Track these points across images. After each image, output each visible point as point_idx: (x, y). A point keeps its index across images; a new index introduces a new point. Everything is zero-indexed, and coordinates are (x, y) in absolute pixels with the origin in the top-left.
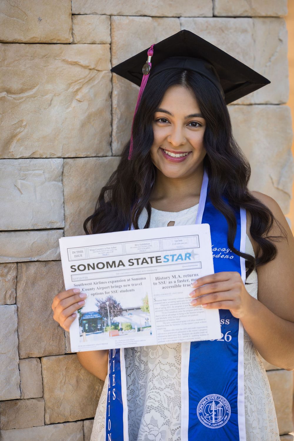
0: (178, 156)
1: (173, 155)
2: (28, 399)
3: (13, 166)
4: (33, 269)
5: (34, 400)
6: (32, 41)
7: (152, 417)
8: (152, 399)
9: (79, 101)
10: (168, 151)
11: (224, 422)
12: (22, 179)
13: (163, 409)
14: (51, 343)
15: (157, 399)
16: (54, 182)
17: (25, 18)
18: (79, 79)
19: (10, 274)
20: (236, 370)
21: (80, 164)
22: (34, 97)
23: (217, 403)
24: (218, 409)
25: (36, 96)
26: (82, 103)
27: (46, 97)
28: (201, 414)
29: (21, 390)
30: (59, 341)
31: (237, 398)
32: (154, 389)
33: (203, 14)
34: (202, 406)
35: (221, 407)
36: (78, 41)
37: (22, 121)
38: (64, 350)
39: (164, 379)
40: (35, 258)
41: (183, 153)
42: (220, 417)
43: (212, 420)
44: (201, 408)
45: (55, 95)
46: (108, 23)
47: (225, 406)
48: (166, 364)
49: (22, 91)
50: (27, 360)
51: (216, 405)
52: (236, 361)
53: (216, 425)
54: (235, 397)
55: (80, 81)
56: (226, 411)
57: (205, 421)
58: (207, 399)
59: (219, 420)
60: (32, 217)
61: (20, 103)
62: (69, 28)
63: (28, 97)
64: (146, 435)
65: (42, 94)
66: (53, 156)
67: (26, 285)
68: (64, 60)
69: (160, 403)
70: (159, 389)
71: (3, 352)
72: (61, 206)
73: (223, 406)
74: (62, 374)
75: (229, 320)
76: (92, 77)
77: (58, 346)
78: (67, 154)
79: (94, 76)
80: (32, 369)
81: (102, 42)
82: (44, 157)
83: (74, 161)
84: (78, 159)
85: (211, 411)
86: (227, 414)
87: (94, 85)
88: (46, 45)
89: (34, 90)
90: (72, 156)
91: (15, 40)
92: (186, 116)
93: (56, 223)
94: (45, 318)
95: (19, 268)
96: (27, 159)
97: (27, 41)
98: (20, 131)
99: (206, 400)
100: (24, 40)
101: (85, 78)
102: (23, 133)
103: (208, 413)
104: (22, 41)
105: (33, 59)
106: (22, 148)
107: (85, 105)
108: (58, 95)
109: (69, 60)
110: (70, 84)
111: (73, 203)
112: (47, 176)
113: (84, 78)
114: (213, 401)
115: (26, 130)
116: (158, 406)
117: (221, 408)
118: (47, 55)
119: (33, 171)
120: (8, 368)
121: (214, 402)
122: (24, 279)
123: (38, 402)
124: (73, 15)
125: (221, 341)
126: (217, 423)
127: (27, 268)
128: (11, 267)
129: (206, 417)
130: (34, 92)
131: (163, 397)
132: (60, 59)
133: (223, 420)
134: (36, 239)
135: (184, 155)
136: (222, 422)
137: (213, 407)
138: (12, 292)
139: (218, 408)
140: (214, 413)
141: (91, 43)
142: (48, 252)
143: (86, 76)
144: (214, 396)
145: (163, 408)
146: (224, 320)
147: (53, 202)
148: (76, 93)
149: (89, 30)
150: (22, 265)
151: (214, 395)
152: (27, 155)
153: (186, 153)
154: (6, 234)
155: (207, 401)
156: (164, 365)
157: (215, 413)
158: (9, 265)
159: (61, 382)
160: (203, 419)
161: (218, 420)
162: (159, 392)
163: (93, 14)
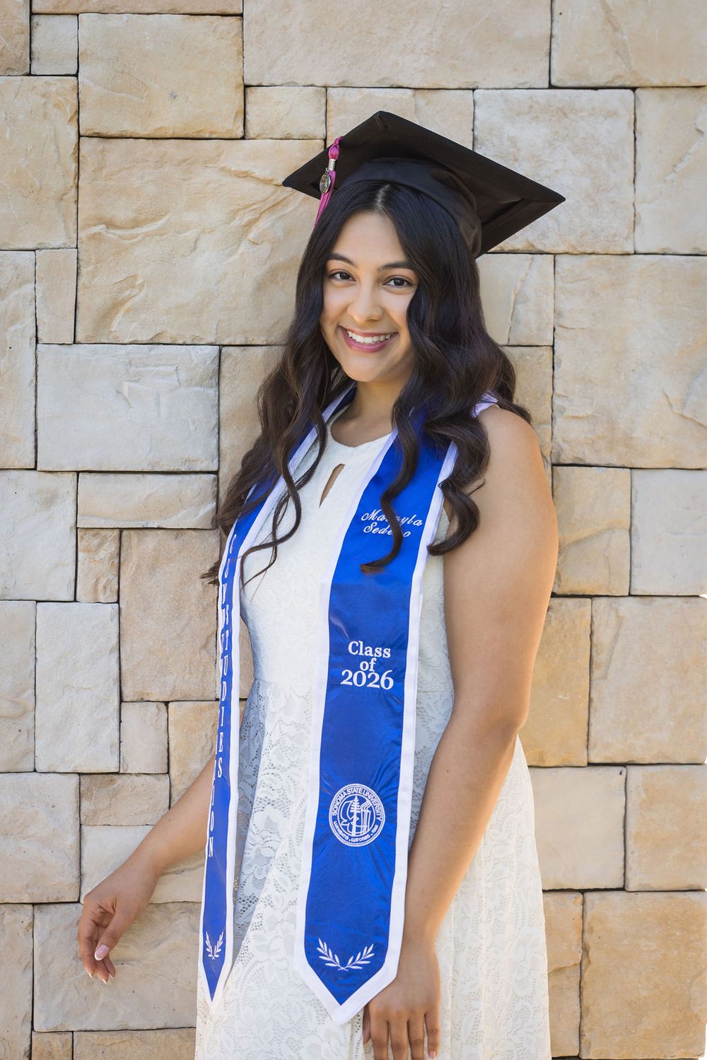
0: (369, 340)
1: (359, 339)
2: (138, 774)
3: (114, 356)
4: (151, 541)
5: (148, 778)
6: (158, 135)
7: (268, 818)
8: (267, 786)
9: (254, 243)
10: (353, 332)
11: (371, 837)
12: (132, 381)
13: (286, 804)
14: (186, 678)
15: (275, 787)
16: (199, 388)
17: (145, 94)
18: (252, 203)
19: (104, 547)
20: (399, 744)
21: (254, 357)
22: (162, 235)
23: (362, 801)
24: (363, 813)
25: (164, 234)
26: (259, 246)
27: (186, 234)
28: (335, 818)
29: (121, 757)
30: (203, 676)
31: (396, 794)
32: (270, 768)
33: (525, 83)
34: (338, 803)
35: (369, 809)
36: (257, 134)
37: (135, 277)
38: (214, 693)
39: (286, 751)
40: (156, 524)
41: (379, 335)
42: (365, 827)
43: (351, 831)
44: (337, 807)
45: (203, 232)
46: (320, 101)
47: (374, 807)
48: (290, 725)
49: (136, 223)
50: (137, 705)
51: (360, 804)
52: (399, 726)
53: (357, 840)
54: (393, 792)
55: (254, 207)
56: (377, 816)
57: (340, 832)
58: (346, 791)
59: (363, 832)
60: (148, 449)
61: (133, 245)
62: (235, 111)
63: (147, 235)
64: (258, 850)
65: (177, 230)
66: (200, 340)
67: (136, 570)
68: (223, 169)
69: (282, 792)
70: (278, 769)
71: (84, 687)
72: (211, 431)
73: (371, 807)
74: (204, 734)
75: (389, 650)
76: (280, 200)
77: (201, 684)
78: (227, 337)
79: (285, 198)
80: (145, 722)
81: (306, 136)
82: (181, 342)
83: (242, 351)
84: (251, 348)
85: (351, 814)
86: (378, 823)
87: (285, 215)
88: (188, 141)
89: (161, 223)
90: (238, 342)
91: (124, 133)
92: (379, 266)
93: (199, 462)
94: (176, 632)
95: (124, 538)
96: (144, 346)
97: (149, 135)
98: (130, 295)
99: (345, 794)
100: (143, 133)
101: (264, 200)
102: (137, 299)
103: (346, 818)
104: (138, 134)
105: (160, 167)
106: (134, 325)
107: (265, 249)
108: (209, 232)
109: (233, 169)
110: (236, 212)
111: (238, 428)
112: (183, 376)
113: (262, 201)
114: (355, 796)
115: (142, 294)
116: (278, 799)
117: (369, 811)
118: (189, 159)
119: (155, 366)
120: (95, 715)
121: (356, 798)
122: (135, 559)
123: (156, 781)
124: (246, 87)
125: (374, 688)
126: (359, 837)
127: (139, 540)
128: (106, 535)
129: (342, 824)
130: (159, 226)
131: (287, 782)
132: (215, 167)
133: (370, 833)
134: (155, 489)
135: (382, 338)
136: (368, 836)
137: (355, 807)
138: (109, 581)
139: (362, 811)
140: (355, 818)
141: (283, 137)
142: (180, 515)
143: (268, 198)
144: (356, 788)
145: (287, 802)
146: (381, 649)
147: (194, 422)
148: (248, 227)
149: (278, 114)
150: (130, 534)
151: (358, 785)
152: (145, 339)
153: (386, 334)
154: (98, 476)
155: (346, 796)
156: (287, 725)
157: (358, 819)
158: (104, 533)
159: (203, 749)
160: (337, 827)
161: (361, 832)
162: (278, 775)
163: (289, 84)
